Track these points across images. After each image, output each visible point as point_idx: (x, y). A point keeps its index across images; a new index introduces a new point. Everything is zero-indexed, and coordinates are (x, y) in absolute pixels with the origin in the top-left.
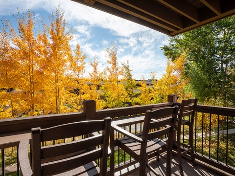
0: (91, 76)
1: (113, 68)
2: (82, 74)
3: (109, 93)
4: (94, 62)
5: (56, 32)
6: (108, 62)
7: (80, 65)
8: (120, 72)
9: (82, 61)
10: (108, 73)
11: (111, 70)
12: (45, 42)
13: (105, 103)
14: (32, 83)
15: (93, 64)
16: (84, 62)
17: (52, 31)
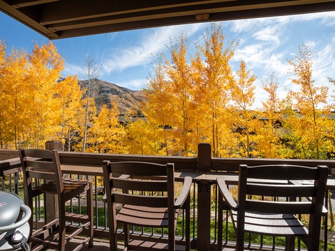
0: (266, 107)
1: (304, 91)
2: (250, 105)
3: (296, 133)
4: (271, 85)
5: (212, 51)
6: (294, 81)
7: (247, 92)
8: (317, 97)
9: (251, 84)
10: (295, 102)
11: (301, 96)
12: (199, 67)
13: (289, 150)
14: (185, 119)
15: (269, 87)
16: (252, 86)
17: (207, 52)
